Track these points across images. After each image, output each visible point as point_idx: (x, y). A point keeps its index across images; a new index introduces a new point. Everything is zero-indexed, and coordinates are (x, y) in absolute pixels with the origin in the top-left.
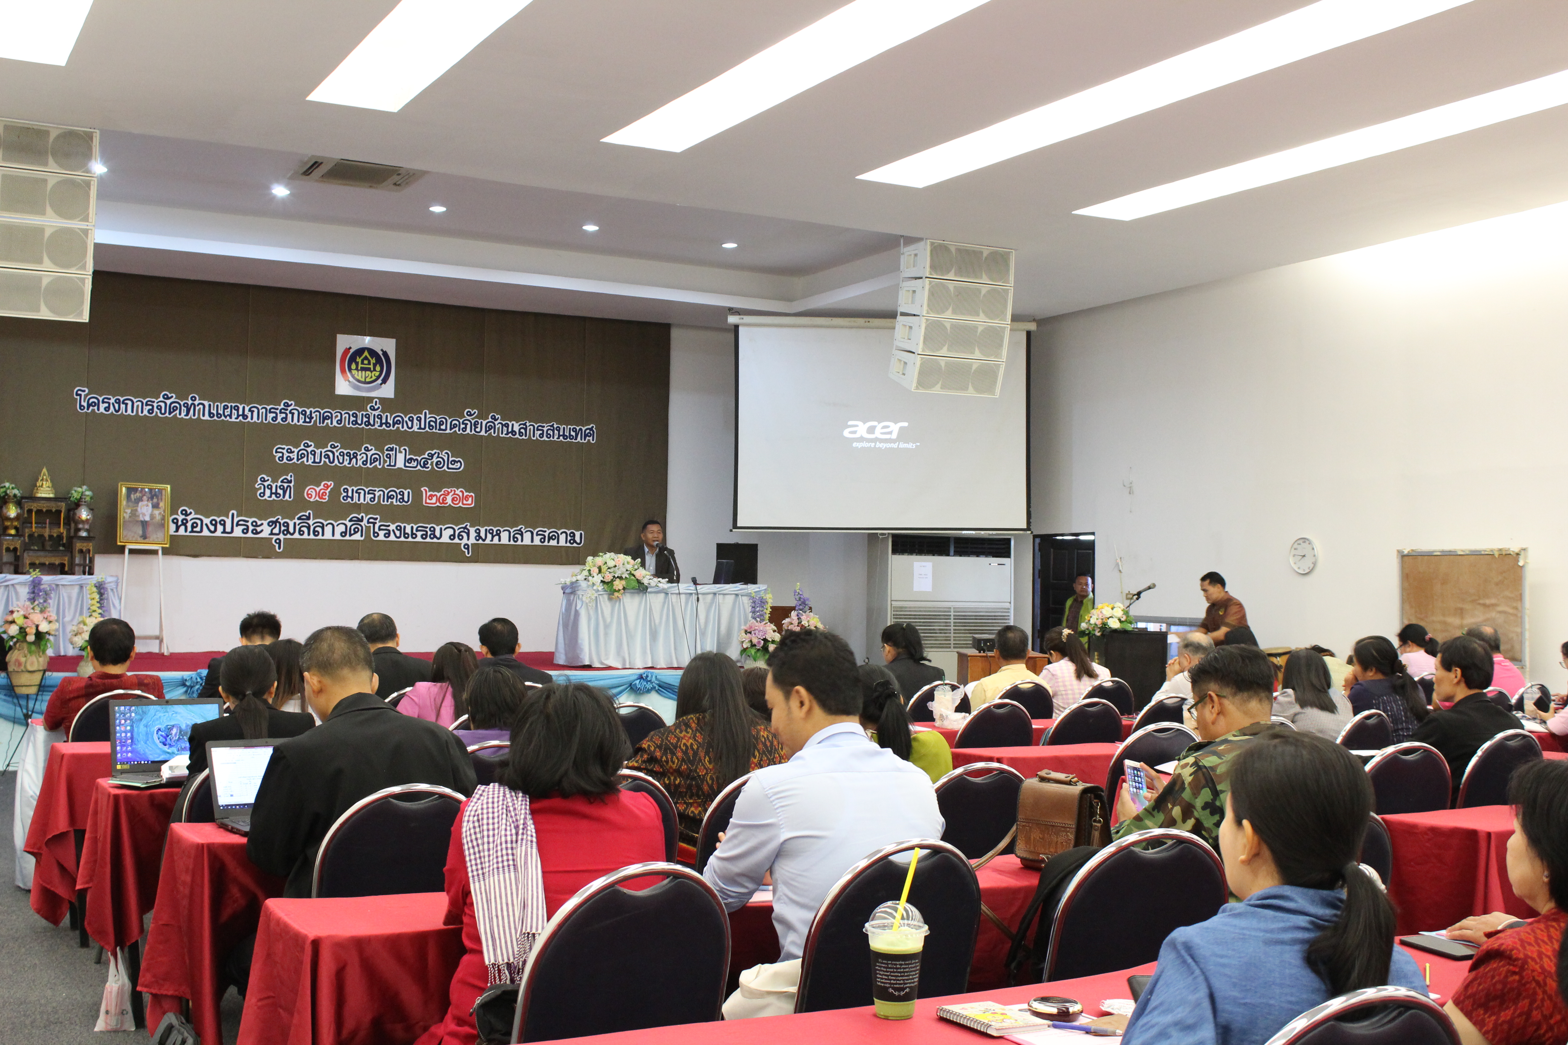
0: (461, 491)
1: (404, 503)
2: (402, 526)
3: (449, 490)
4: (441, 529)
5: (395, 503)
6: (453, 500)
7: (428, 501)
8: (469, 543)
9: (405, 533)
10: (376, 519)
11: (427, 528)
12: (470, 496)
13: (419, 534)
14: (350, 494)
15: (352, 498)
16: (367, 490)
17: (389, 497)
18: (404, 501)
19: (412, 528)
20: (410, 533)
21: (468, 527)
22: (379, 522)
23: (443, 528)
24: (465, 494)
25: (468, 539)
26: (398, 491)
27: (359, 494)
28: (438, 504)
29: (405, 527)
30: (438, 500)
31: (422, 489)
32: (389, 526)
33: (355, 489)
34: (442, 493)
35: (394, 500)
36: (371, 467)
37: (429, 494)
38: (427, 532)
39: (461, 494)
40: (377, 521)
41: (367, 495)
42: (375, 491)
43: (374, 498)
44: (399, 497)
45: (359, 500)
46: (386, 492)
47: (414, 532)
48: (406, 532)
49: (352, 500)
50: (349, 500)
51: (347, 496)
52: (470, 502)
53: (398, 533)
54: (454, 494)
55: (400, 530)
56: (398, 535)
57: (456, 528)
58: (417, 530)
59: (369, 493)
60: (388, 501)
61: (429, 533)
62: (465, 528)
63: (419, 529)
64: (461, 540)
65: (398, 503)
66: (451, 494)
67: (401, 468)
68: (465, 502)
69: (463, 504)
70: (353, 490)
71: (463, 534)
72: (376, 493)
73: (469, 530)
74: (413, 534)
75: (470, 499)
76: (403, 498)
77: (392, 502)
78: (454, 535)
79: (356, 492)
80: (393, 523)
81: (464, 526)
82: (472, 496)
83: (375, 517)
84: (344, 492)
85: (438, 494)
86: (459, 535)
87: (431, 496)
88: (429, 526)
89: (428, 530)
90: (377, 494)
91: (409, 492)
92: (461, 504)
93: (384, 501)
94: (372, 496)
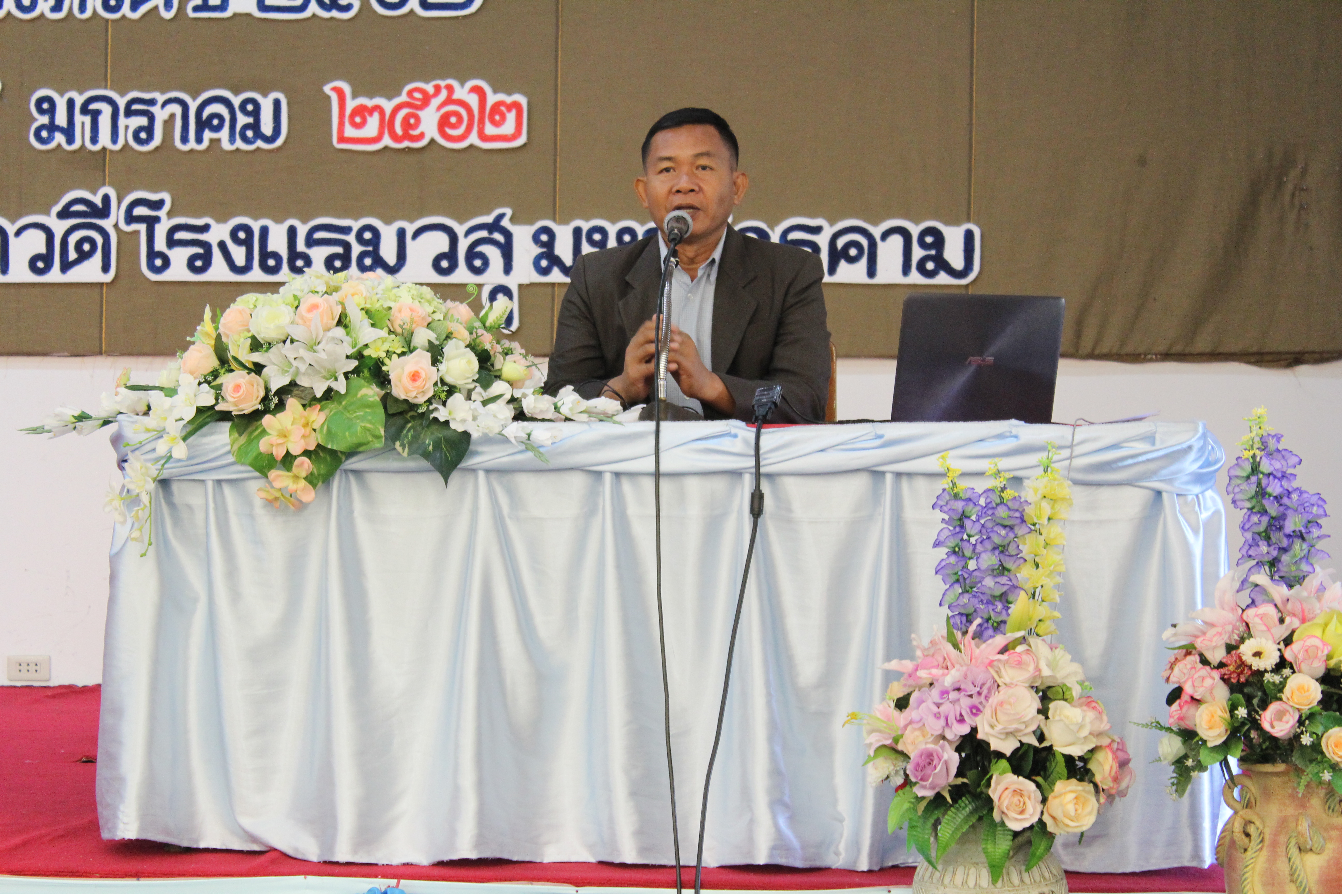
0: (477, 90)
1: (260, 144)
2: (256, 227)
3: (430, 88)
4: (401, 234)
5: (226, 145)
6: (444, 123)
7: (350, 132)
8: (512, 282)
9: (265, 255)
10: (158, 205)
11: (346, 230)
12: (510, 107)
13: (319, 254)
14: (61, 119)
15: (69, 133)
16: (122, 103)
17: (202, 125)
18: (259, 135)
19: (292, 232)
20: (284, 253)
21: (505, 223)
22: (170, 215)
23: (410, 229)
24: (492, 98)
25: (508, 269)
26: (236, 101)
27: (95, 115)
28: (387, 141)
29: (264, 231)
30: (387, 124)
31: (327, 89)
32: (205, 228)
33: (79, 100)
34: (403, 98)
35: (224, 134)
36: (137, 15)
37: (351, 104)
38: (347, 247)
39: (473, 100)
40: (162, 213)
41: (122, 121)
42: (152, 102)
43: (149, 129)
44: (242, 120)
45: (94, 140)
46: (193, 106)
47: (301, 246)
48: (271, 247)
49: (70, 141)
50: (59, 138)
51: (52, 127)
52: (508, 127)
53: (239, 254)
54: (449, 101)
55: (247, 243)
56: (240, 261)
57: (460, 230)
58: (311, 242)
59: (129, 113)
60: (199, 140)
61: (357, 248)
62: (495, 226)
63: (319, 235)
64: (478, 271)
65: (239, 144)
66: (436, 102)
67: (249, 15)
68: (490, 130)
69: (483, 137)
70: (71, 104)
71: (485, 249)
72: (155, 110)
73: (508, 235)
74: (294, 255)
75: (511, 117)
76: (256, 126)
77: (215, 142)
78: (451, 255)
79: (85, 110)
80: (222, 219)
81: (489, 219)
82: (516, 106)
83: (154, 197)
84: (41, 111)
85: (388, 106)
86: (471, 254)
87: (361, 111)
88: (356, 225)
89: (351, 238)
90: (160, 115)
91: (277, 103)
92: (473, 139)
93: (184, 139)
94: (143, 121)
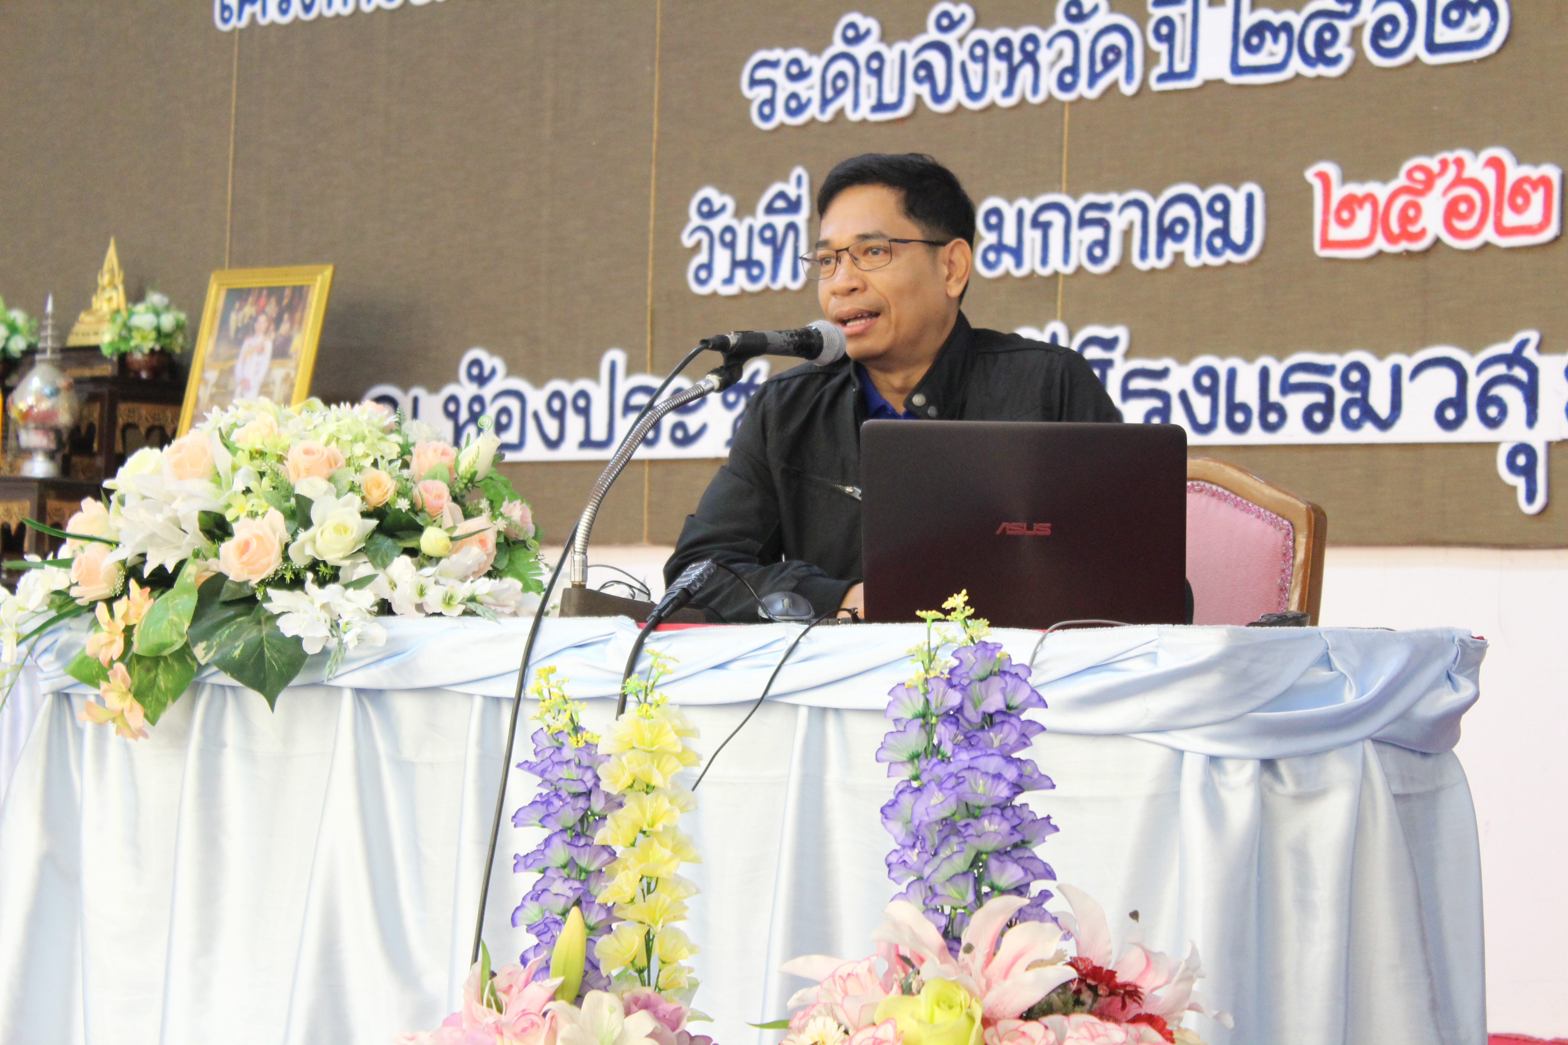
0: (1495, 164)
1: (1230, 256)
2: (1222, 367)
3: (1433, 164)
4: (1396, 372)
5: (1191, 261)
6: (1451, 212)
7: (1336, 233)
8: (1537, 439)
9: (1233, 407)
10: (1109, 344)
11: (1328, 370)
12: (1535, 185)
13: (1296, 404)
14: (1010, 236)
15: (1017, 253)
16: (1075, 209)
17: (1165, 233)
18: (1229, 243)
19: (1264, 374)
20: (1254, 405)
21: (1529, 353)
22: (1128, 355)
23: (1408, 364)
24: (1514, 172)
25: (1532, 419)
26: (1203, 199)
27: (1045, 227)
28: (1380, 243)
29: (1232, 374)
30: (1380, 220)
31: (1310, 175)
32: (1162, 374)
33: (1029, 208)
34: (1401, 180)
35: (1188, 245)
36: (1092, 94)
37: (1338, 193)
38: (1329, 392)
39: (1488, 178)
40: (1117, 355)
41: (1076, 234)
42: (1107, 207)
43: (1104, 244)
44: (1211, 224)
45: (1044, 261)
46: (1154, 208)
47: (1274, 395)
48: (1239, 398)
49: (1019, 263)
50: (1007, 261)
51: (1000, 248)
52: (1533, 215)
53: (1201, 406)
54: (1459, 181)
55: (1211, 392)
56: (1203, 417)
57: (1470, 363)
58: (1287, 388)
59: (1084, 223)
60: (1160, 254)
61: (1341, 396)
62: (1515, 358)
63: (1297, 378)
64: (1492, 423)
65: (1206, 258)
66: (1441, 184)
67: (1221, 82)
68: (1510, 219)
69: (1501, 230)
70: (1020, 214)
71: (1500, 391)
72: (1111, 217)
73: (1532, 370)
74: (1266, 406)
75: (1537, 198)
76: (1224, 232)
77: (1179, 256)
78: (1458, 402)
79: (1035, 223)
80: (1184, 359)
81: (1507, 348)
82: (1545, 181)
83: (1106, 333)
84: (989, 227)
85: (1381, 191)
86: (1485, 399)
87: (1350, 203)
88: (1340, 362)
89: (1334, 381)
90: (1118, 221)
91: (1250, 198)
92: (1488, 234)
93: (1144, 254)
94: (1097, 233)
